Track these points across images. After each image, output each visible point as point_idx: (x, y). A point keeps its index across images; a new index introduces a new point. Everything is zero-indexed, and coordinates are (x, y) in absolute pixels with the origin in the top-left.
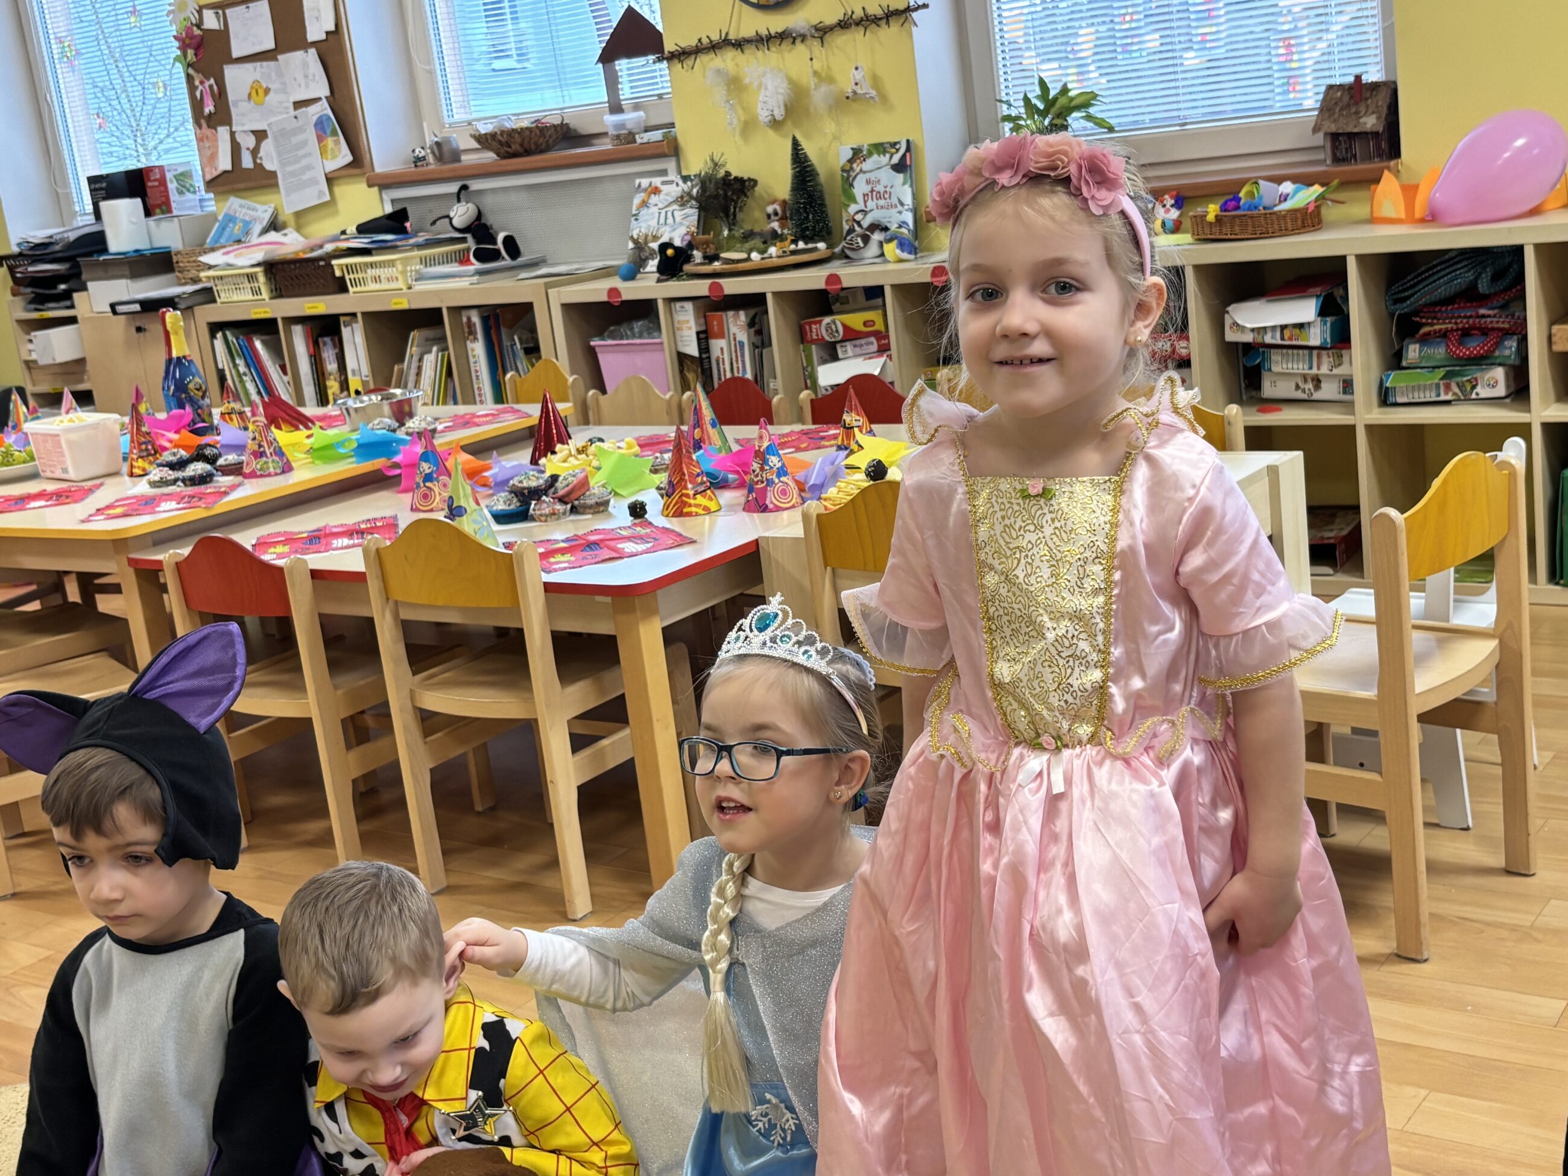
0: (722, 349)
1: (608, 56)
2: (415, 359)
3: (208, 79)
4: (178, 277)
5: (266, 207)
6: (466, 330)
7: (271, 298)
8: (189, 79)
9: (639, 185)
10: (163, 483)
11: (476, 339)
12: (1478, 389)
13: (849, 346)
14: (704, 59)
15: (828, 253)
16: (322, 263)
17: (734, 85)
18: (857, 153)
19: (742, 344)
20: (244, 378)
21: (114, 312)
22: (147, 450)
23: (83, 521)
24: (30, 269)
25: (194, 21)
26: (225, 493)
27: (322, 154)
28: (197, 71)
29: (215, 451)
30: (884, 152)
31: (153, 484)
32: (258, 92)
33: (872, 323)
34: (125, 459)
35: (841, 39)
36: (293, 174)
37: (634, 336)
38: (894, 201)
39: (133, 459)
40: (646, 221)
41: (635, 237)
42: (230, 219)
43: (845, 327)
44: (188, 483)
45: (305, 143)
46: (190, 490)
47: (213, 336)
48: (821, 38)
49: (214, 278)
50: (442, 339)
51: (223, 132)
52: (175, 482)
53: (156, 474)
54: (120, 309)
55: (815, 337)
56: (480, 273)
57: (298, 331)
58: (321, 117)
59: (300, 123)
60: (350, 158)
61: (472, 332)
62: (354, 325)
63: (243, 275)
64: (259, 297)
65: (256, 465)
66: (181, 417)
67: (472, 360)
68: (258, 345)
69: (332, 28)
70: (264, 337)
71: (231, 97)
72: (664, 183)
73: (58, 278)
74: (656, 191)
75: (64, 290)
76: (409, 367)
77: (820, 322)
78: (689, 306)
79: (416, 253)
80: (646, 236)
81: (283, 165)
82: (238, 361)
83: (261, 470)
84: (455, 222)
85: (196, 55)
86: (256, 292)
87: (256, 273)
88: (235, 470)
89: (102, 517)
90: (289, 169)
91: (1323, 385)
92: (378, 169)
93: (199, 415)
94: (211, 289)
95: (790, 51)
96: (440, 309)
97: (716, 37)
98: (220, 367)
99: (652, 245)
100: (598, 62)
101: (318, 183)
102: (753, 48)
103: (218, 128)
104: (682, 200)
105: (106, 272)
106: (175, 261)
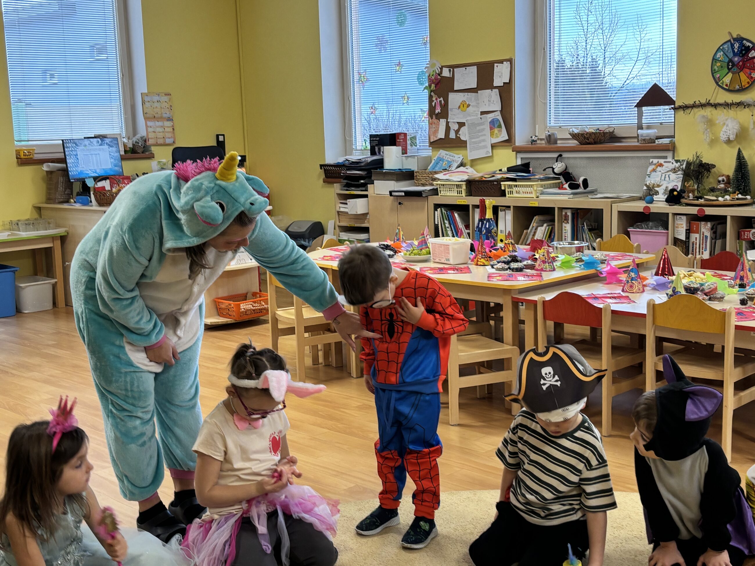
0: (696, 238)
1: (640, 105)
2: (534, 228)
3: (440, 98)
4: (415, 183)
5: (459, 156)
6: (564, 218)
7: (466, 196)
8: (430, 97)
9: (652, 162)
10: (503, 269)
11: (568, 222)
14: (695, 110)
15: (752, 201)
16: (495, 183)
17: (710, 123)
19: (706, 237)
20: (448, 229)
21: (391, 195)
23: (485, 280)
24: (348, 172)
25: (437, 72)
27: (492, 134)
28: (435, 94)
29: (520, 259)
31: (497, 269)
32: (465, 105)
36: (475, 143)
37: (648, 228)
41: (648, 184)
42: (440, 159)
44: (516, 270)
45: (483, 130)
47: (435, 209)
49: (439, 184)
50: (553, 221)
51: (443, 122)
52: (508, 269)
53: (499, 265)
54: (394, 194)
55: (746, 237)
56: (572, 194)
57: (477, 211)
58: (494, 119)
59: (483, 120)
60: (506, 138)
61: (566, 219)
62: (507, 211)
63: (455, 185)
64: (461, 195)
67: (564, 231)
68: (456, 215)
69: (508, 81)
70: (459, 212)
71: (450, 107)
72: (665, 162)
73: (361, 177)
74: (661, 165)
75: (362, 183)
76: (531, 232)
77: (750, 231)
78: (684, 218)
79: (540, 183)
80: (654, 184)
81: (471, 138)
82: (446, 222)
83: (545, 268)
84: (556, 171)
85: (436, 87)
86: (460, 192)
87: (461, 185)
90: (473, 140)
92: (517, 144)
94: (437, 189)
95: (740, 111)
96: (554, 208)
97: (703, 101)
98: (436, 223)
99: (656, 189)
100: (635, 106)
101: (487, 147)
102: (722, 108)
103: (441, 120)
104: (674, 171)
105: (384, 177)
106: (415, 175)
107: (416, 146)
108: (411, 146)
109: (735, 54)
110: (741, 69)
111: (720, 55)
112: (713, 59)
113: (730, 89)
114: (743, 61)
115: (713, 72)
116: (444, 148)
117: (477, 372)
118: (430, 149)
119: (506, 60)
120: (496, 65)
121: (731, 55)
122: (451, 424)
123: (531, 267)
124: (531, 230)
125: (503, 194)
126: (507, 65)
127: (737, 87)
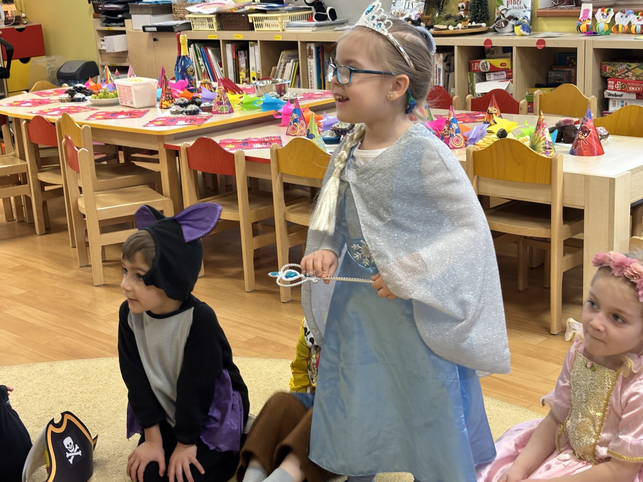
2: (283, 65)
4: (174, 16)
6: (308, 53)
7: (218, 30)
10: (177, 112)
11: (312, 57)
13: (492, 75)
15: (487, 29)
16: (243, 15)
19: (440, 70)
20: (202, 67)
21: (144, 30)
22: (169, 97)
23: (144, 126)
24: (106, 6)
26: (206, 120)
29: (200, 100)
31: (172, 113)
33: (505, 64)
34: (158, 100)
38: (522, 5)
39: (162, 100)
40: (399, 6)
43: (491, 65)
44: (188, 113)
46: (189, 117)
47: (189, 46)
49: (192, 18)
50: (298, 56)
52: (182, 112)
53: (174, 108)
54: (147, 29)
55: (476, 69)
56: (317, 26)
57: (229, 47)
61: (311, 54)
62: (255, 46)
63: (206, 18)
64: (212, 29)
65: (219, 108)
66: (183, 84)
67: (309, 67)
68: (210, 52)
70: (213, 49)
73: (118, 12)
75: (120, 18)
76: (279, 68)
77: (479, 62)
79: (288, 14)
80: (398, 13)
82: (199, 59)
83: (220, 110)
86: (211, 26)
87: (212, 18)
88: (209, 109)
89: (153, 125)
93: (191, 83)
94: (190, 23)
96: (297, 42)
105: (141, 11)
106: (173, 8)
124: (280, 66)
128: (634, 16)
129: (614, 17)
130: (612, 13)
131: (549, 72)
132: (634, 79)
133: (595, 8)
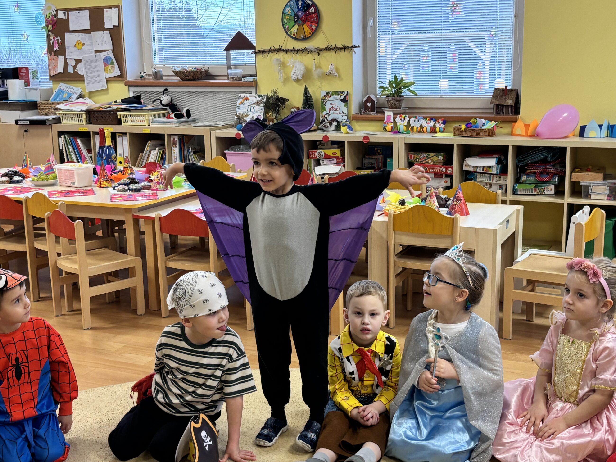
1: (228, 48)
2: (148, 151)
3: (57, 37)
4: (39, 112)
5: (78, 88)
6: (172, 143)
7: (86, 124)
8: (48, 36)
9: (240, 96)
10: (123, 190)
11: (176, 146)
12: (545, 191)
13: (325, 161)
14: (271, 54)
16: (112, 113)
17: (283, 65)
18: (328, 94)
20: (72, 153)
21: (17, 123)
25: (53, 14)
27: (106, 70)
28: (53, 33)
30: (338, 95)
32: (79, 45)
33: (337, 153)
35: (325, 54)
36: (91, 77)
37: (240, 151)
38: (340, 112)
41: (238, 115)
42: (61, 91)
43: (325, 154)
45: (98, 66)
47: (59, 136)
48: (319, 53)
49: (62, 114)
50: (164, 145)
51: (61, 58)
52: (127, 190)
54: (20, 122)
55: (313, 157)
56: (178, 122)
58: (106, 57)
59: (97, 58)
60: (119, 73)
61: (175, 144)
62: (124, 137)
63: (75, 114)
64: (82, 123)
67: (173, 154)
68: (79, 141)
69: (117, 25)
70: (81, 138)
71: (66, 45)
72: (250, 96)
74: (247, 99)
76: (145, 155)
77: (316, 152)
79: (150, 113)
80: (242, 115)
81: (87, 73)
82: (69, 147)
84: (163, 102)
85: (53, 27)
86: (81, 121)
87: (82, 114)
90: (89, 75)
91: (492, 186)
92: (129, 79)
94: (60, 117)
95: (305, 56)
96: (164, 134)
97: (277, 47)
98: (61, 148)
99: (245, 118)
100: (225, 50)
101: (102, 82)
102: (291, 53)
103: (59, 56)
104: (258, 103)
105: (10, 107)
106: (38, 105)
107: (38, 79)
108: (33, 79)
109: (299, 10)
110: (305, 22)
111: (288, 9)
112: (283, 13)
113: (297, 38)
114: (305, 15)
115: (283, 24)
116: (63, 81)
117: (106, 281)
118: (51, 82)
119: (115, 6)
120: (105, 10)
121: (296, 10)
122: (84, 328)
123: (148, 188)
124: (146, 153)
125: (119, 122)
126: (115, 11)
127: (302, 36)
128: (424, 121)
129: (409, 121)
130: (407, 119)
131: (364, 159)
132: (432, 164)
133: (395, 114)
